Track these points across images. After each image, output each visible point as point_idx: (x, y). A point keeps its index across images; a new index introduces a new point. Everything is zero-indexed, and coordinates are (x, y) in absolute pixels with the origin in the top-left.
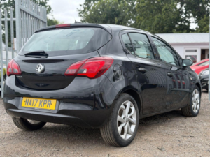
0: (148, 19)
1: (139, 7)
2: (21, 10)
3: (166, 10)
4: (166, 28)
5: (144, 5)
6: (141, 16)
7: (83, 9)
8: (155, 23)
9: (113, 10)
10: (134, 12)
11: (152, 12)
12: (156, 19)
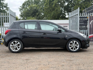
0: (49, 13)
2: (10, 15)
3: (56, 10)
4: (56, 17)
6: (46, 12)
8: (52, 15)
9: (35, 10)
10: (43, 10)
11: (51, 11)
12: (52, 13)
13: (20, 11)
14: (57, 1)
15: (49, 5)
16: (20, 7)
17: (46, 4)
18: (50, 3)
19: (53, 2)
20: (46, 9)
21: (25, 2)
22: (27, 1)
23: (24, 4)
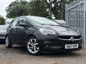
0: (36, 14)
1: (32, 9)
3: (43, 11)
5: (34, 8)
6: (33, 13)
7: (8, 9)
10: (30, 11)
11: (38, 11)
12: (39, 14)
13: (7, 12)
14: (44, 2)
15: (36, 6)
16: (7, 7)
17: (33, 5)
18: (37, 4)
19: (40, 3)
20: (33, 10)
21: (12, 3)
22: (14, 2)
23: (10, 5)
